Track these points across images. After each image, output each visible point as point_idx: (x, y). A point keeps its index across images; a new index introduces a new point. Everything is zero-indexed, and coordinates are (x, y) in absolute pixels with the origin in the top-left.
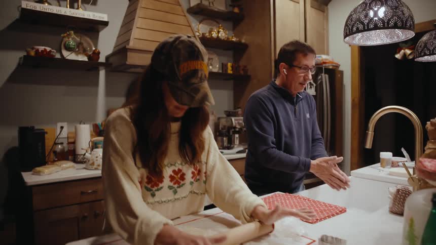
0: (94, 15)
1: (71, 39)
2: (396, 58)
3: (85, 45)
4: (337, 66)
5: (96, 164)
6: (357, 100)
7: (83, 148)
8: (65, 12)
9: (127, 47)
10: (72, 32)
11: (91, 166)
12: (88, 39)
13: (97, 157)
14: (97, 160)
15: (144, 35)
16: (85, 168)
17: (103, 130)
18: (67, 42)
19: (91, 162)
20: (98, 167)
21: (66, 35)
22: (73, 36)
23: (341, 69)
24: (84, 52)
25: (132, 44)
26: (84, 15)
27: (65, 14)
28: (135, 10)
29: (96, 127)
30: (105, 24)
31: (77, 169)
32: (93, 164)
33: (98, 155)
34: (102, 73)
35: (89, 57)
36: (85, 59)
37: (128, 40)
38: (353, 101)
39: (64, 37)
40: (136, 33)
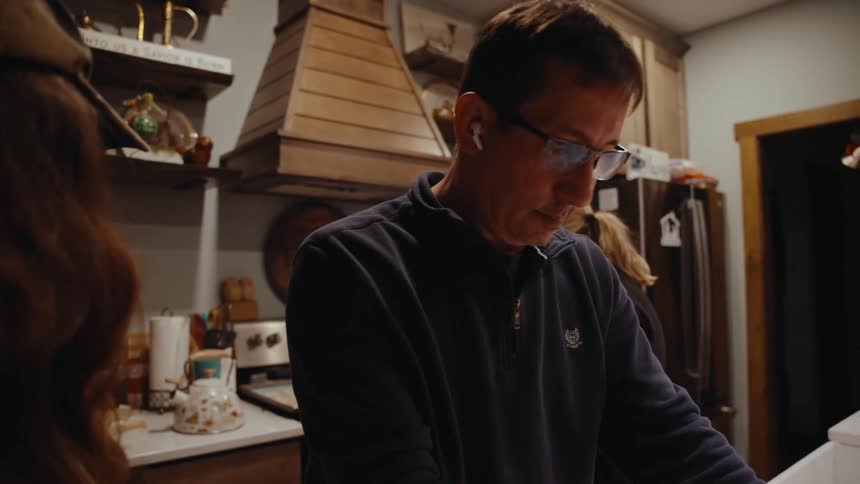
0: (200, 61)
1: (145, 112)
2: (845, 167)
3: (174, 129)
4: (714, 184)
5: (201, 419)
6: (758, 257)
7: (170, 376)
8: (135, 50)
9: (281, 133)
10: (150, 96)
11: (188, 425)
12: (182, 117)
13: (204, 402)
14: (204, 410)
15: (318, 107)
16: (172, 429)
17: (214, 331)
18: (137, 119)
19: (189, 414)
20: (208, 428)
21: (133, 102)
22: (152, 105)
23: (720, 189)
24: (173, 145)
25: (289, 128)
26: (177, 58)
27: (135, 55)
28: (295, 51)
29: (197, 322)
30: (225, 80)
31: (153, 431)
32: (194, 419)
33: (207, 397)
34: (211, 195)
35: (187, 156)
36: (176, 159)
37: (281, 119)
38: (749, 259)
39: (130, 107)
40: (297, 103)
